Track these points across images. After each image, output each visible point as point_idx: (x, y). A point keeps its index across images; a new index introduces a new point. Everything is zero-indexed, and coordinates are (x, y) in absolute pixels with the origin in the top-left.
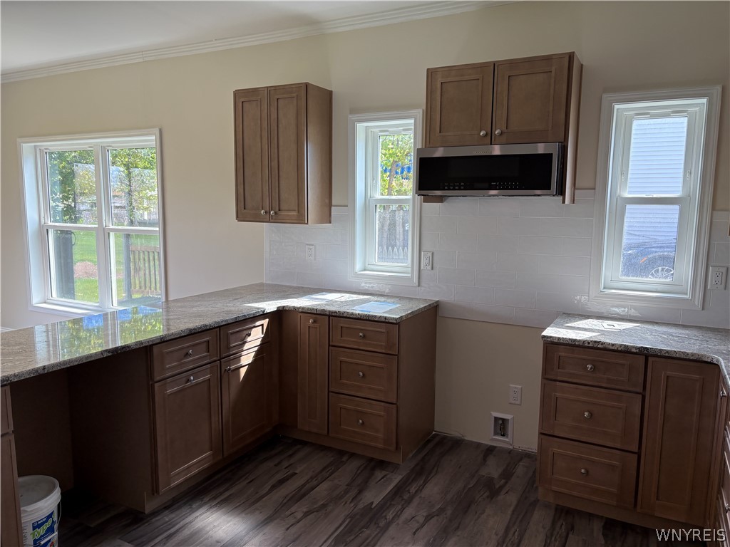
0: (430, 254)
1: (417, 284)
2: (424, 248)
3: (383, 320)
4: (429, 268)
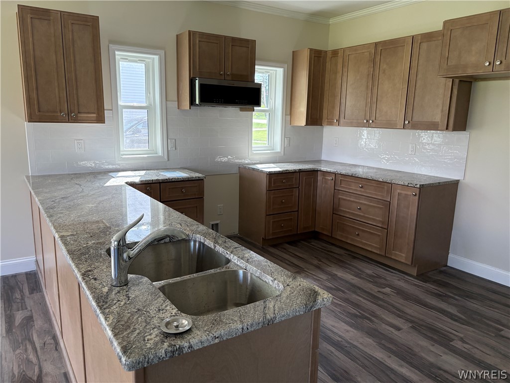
0: (174, 141)
1: (167, 159)
2: (169, 137)
3: (198, 179)
4: (174, 149)
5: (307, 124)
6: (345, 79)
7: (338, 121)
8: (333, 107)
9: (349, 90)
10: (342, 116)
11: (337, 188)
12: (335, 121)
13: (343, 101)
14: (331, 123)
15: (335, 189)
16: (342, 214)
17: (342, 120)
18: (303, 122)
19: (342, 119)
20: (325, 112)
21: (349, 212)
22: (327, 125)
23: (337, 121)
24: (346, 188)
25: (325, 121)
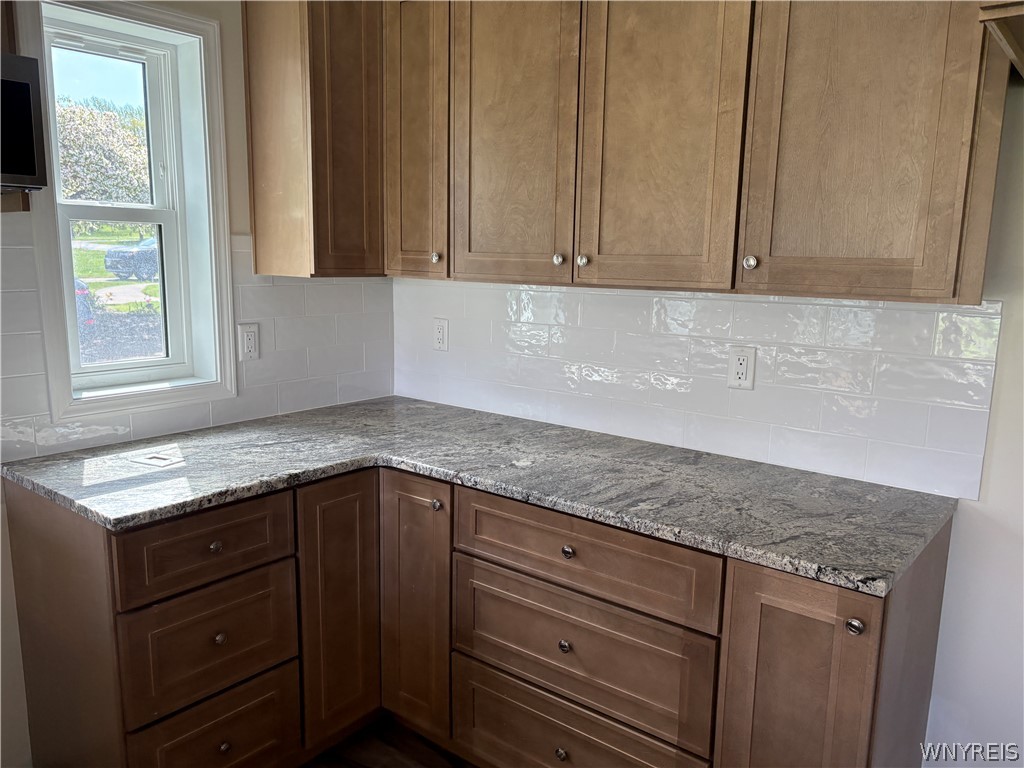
5: (321, 270)
6: (460, 87)
7: (446, 257)
8: (423, 204)
9: (483, 134)
10: (460, 238)
11: (462, 546)
12: (435, 259)
13: (460, 177)
14: (416, 268)
15: (453, 549)
16: (493, 660)
17: (460, 256)
18: (303, 263)
19: (459, 249)
20: (391, 222)
21: (519, 655)
22: (406, 273)
23: (440, 257)
24: (504, 549)
25: (393, 261)
